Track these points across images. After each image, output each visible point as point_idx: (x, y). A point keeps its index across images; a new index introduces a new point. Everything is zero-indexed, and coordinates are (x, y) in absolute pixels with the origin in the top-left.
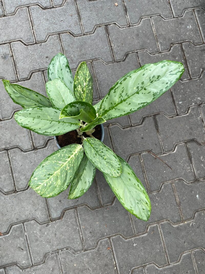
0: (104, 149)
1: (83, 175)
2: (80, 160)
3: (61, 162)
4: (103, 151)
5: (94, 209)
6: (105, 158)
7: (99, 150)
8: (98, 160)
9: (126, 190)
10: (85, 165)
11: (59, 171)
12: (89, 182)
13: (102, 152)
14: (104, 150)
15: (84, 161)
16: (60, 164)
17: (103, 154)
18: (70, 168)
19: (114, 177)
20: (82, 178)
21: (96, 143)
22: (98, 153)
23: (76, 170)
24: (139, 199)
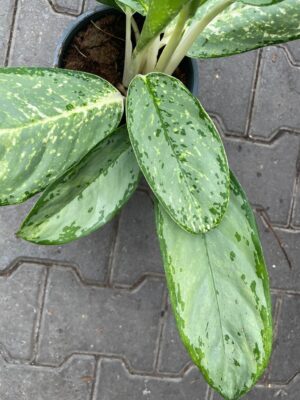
0: (192, 125)
1: (93, 185)
2: (101, 136)
3: (35, 108)
4: (188, 130)
5: (88, 284)
6: (183, 155)
7: (173, 121)
8: (159, 153)
9: (207, 283)
10: (111, 161)
11: (17, 131)
12: (102, 212)
13: (183, 133)
14: (192, 128)
15: (111, 144)
16: (28, 111)
17: (182, 140)
18: (58, 142)
19: (186, 227)
20: (85, 192)
21: (176, 97)
22: (166, 131)
23: (75, 160)
24: (237, 327)
